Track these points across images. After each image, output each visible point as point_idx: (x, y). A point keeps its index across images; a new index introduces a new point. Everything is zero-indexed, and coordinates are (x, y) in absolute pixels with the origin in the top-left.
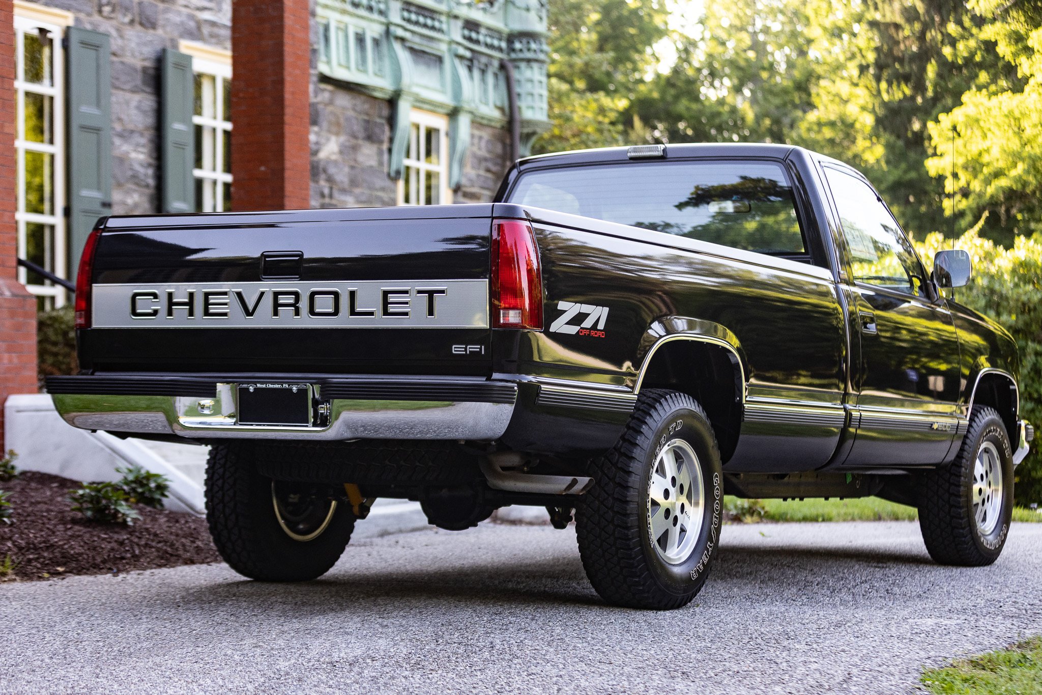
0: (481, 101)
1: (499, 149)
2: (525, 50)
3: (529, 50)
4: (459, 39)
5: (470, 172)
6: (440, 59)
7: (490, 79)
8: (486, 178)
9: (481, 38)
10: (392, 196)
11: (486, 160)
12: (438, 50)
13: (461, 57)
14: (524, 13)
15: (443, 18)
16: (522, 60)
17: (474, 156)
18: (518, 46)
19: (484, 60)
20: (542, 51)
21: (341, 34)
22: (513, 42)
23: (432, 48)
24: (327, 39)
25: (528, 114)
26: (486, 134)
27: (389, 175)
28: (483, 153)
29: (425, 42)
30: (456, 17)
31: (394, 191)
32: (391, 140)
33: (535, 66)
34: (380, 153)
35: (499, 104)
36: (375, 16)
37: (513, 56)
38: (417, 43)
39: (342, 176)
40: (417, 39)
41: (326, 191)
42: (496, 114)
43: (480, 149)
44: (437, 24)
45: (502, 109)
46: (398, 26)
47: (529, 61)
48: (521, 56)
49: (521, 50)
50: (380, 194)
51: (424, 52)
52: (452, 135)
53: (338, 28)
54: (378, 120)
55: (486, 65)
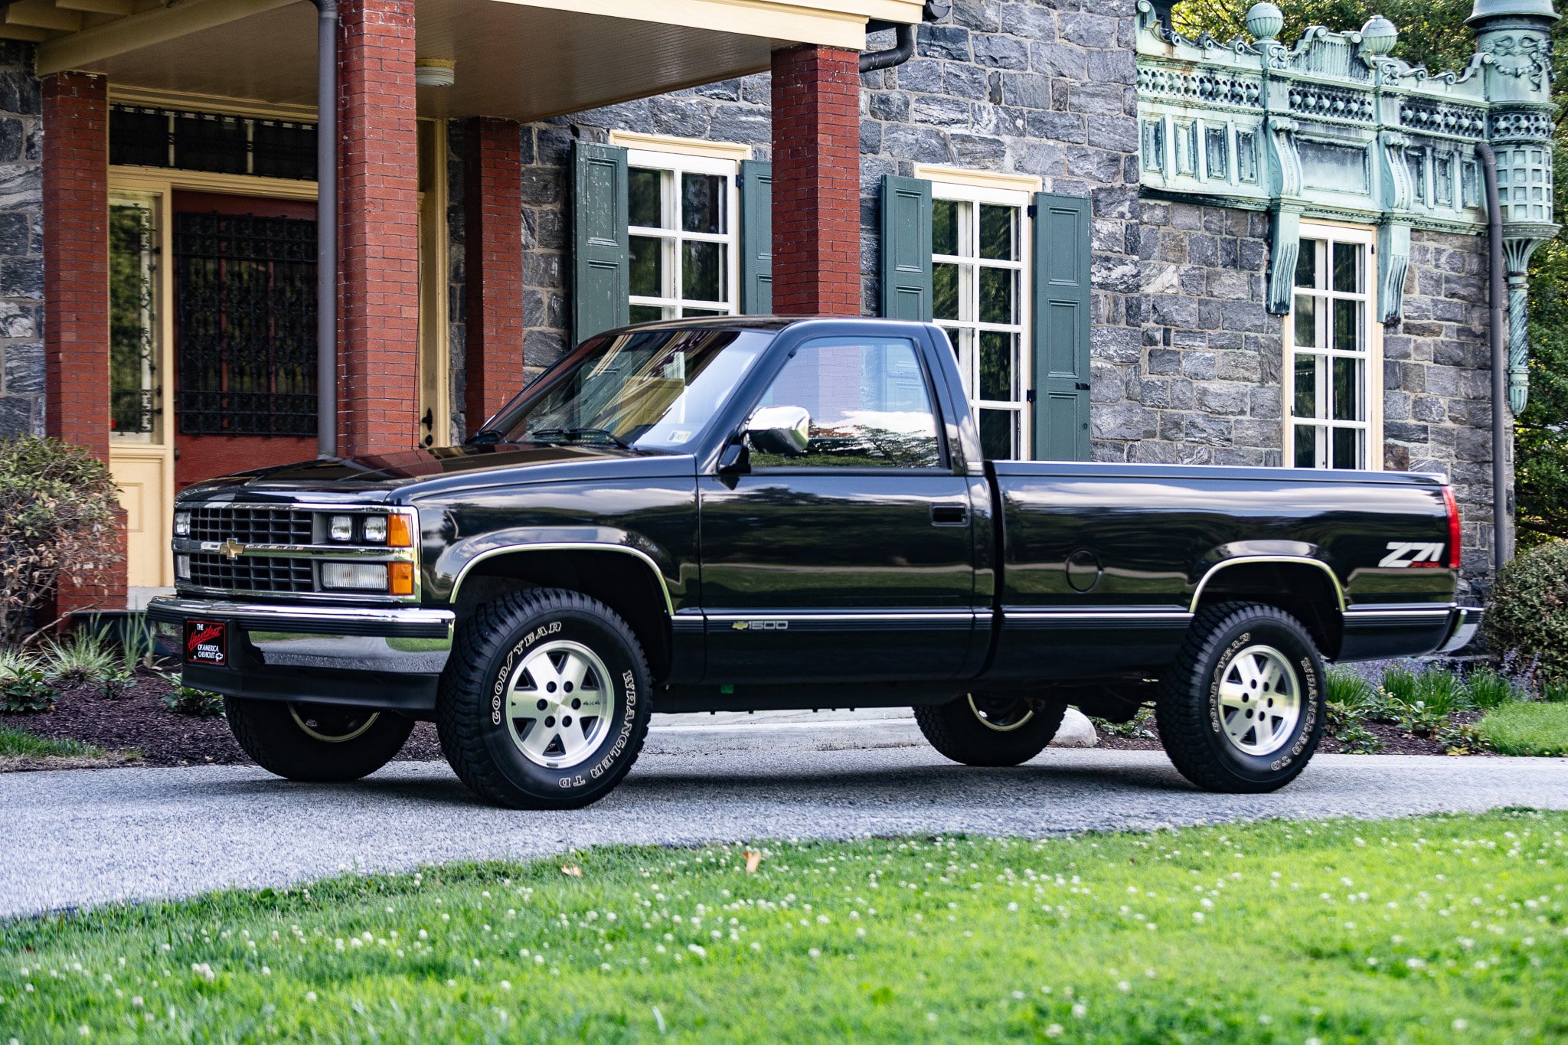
0: (1436, 201)
1: (1474, 264)
2: (1512, 128)
3: (1518, 129)
4: (1396, 124)
5: (1418, 297)
6: (1363, 152)
7: (1456, 171)
8: (1450, 303)
9: (1438, 118)
10: (1275, 336)
11: (1448, 280)
12: (1361, 141)
13: (1398, 148)
14: (1512, 80)
15: (1369, 98)
16: (1509, 143)
17: (1426, 276)
18: (1502, 124)
19: (1444, 147)
20: (1537, 129)
21: (1183, 134)
22: (1497, 120)
23: (1348, 139)
24: (1158, 142)
25: (1516, 216)
26: (1448, 247)
27: (1268, 309)
28: (1446, 271)
29: (1331, 133)
30: (1388, 95)
31: (1279, 331)
32: (1270, 264)
33: (1528, 149)
34: (1253, 281)
35: (1472, 204)
36: (1246, 106)
37: (1497, 138)
38: (1317, 134)
39: (1186, 314)
40: (1319, 129)
41: (1159, 336)
42: (1469, 218)
43: (1437, 266)
44: (1355, 107)
45: (1478, 210)
46: (1284, 115)
47: (1519, 144)
48: (1507, 137)
49: (1507, 130)
50: (1253, 335)
51: (1330, 144)
52: (1382, 252)
53: (1175, 125)
54: (1251, 239)
55: (1451, 154)
